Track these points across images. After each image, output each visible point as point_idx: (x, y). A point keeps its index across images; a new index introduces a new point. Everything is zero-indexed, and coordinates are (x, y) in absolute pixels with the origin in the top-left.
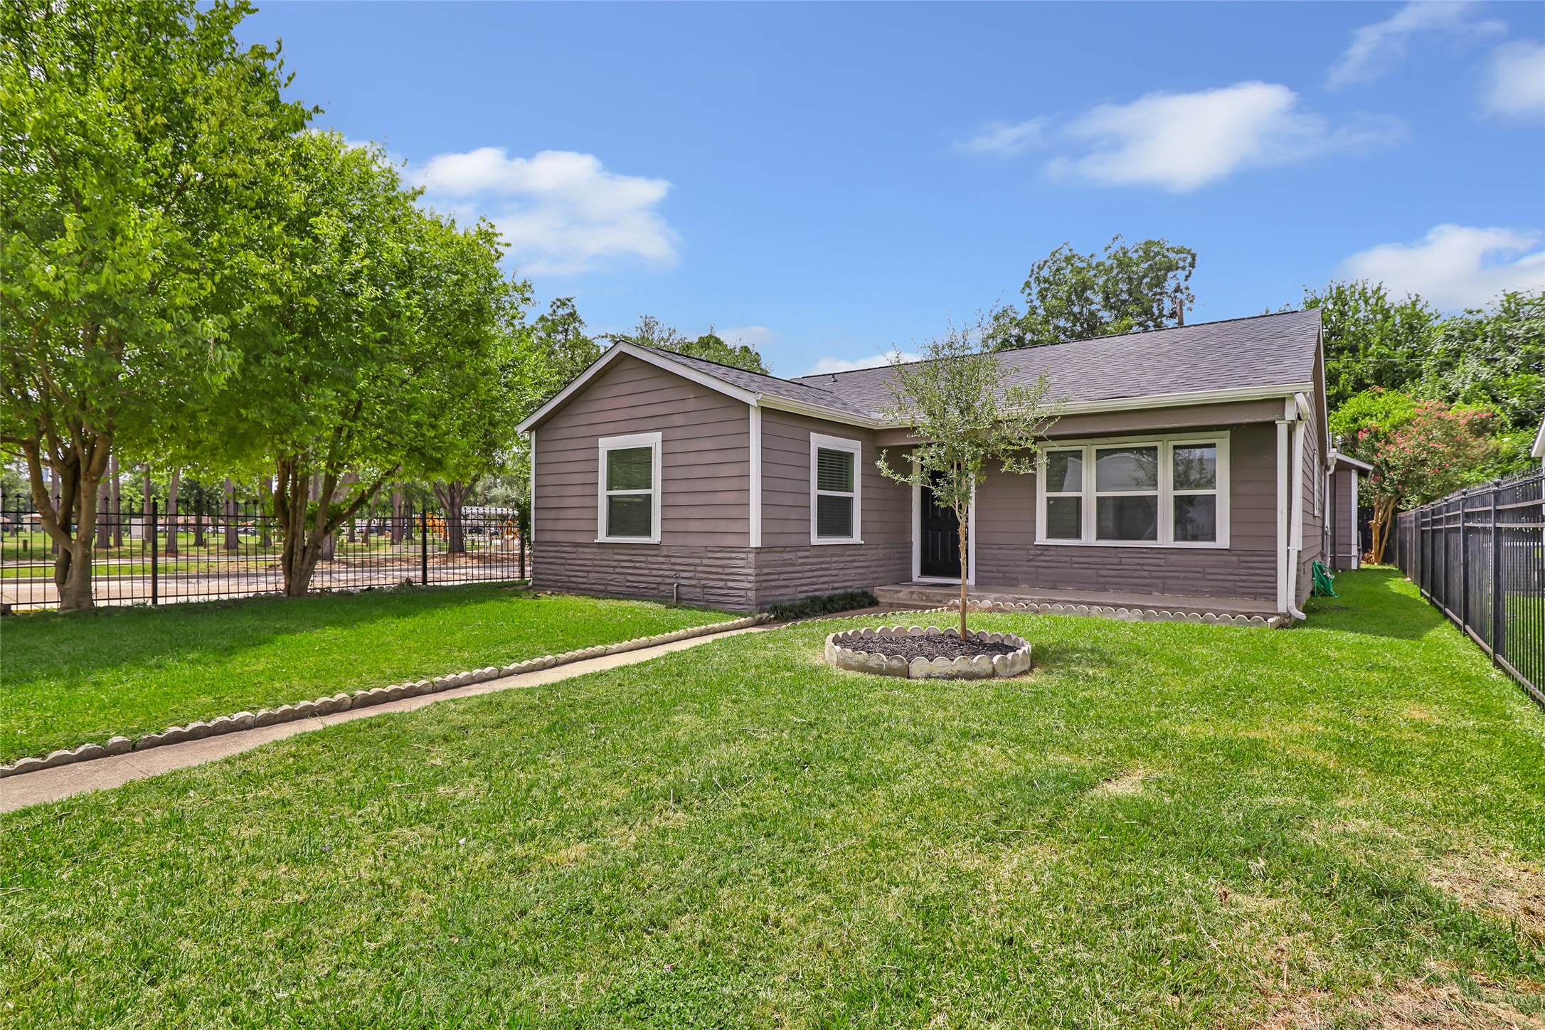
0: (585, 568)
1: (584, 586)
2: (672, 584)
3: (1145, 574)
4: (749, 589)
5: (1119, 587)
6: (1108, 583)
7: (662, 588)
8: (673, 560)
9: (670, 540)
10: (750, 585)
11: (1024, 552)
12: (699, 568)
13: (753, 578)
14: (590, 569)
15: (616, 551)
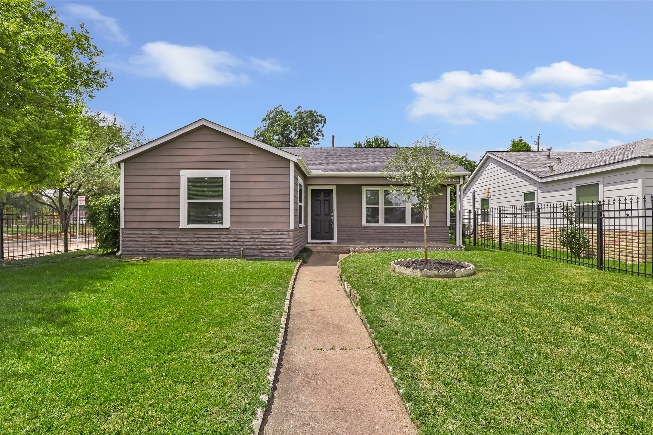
0: (170, 243)
1: (169, 253)
2: (240, 249)
3: (402, 235)
4: (290, 249)
5: (393, 241)
6: (389, 239)
7: (231, 251)
8: (239, 236)
9: (235, 226)
10: (290, 247)
11: (357, 229)
12: (257, 240)
13: (292, 244)
14: (174, 243)
15: (195, 233)
